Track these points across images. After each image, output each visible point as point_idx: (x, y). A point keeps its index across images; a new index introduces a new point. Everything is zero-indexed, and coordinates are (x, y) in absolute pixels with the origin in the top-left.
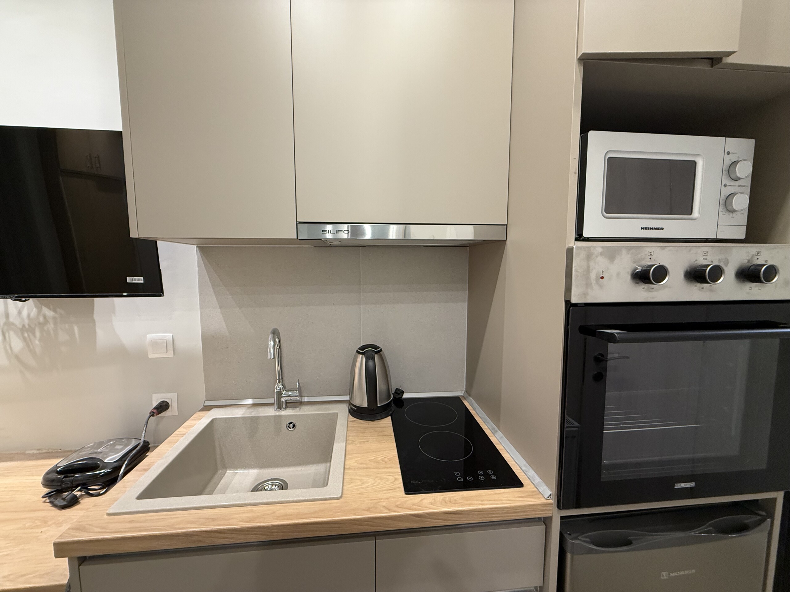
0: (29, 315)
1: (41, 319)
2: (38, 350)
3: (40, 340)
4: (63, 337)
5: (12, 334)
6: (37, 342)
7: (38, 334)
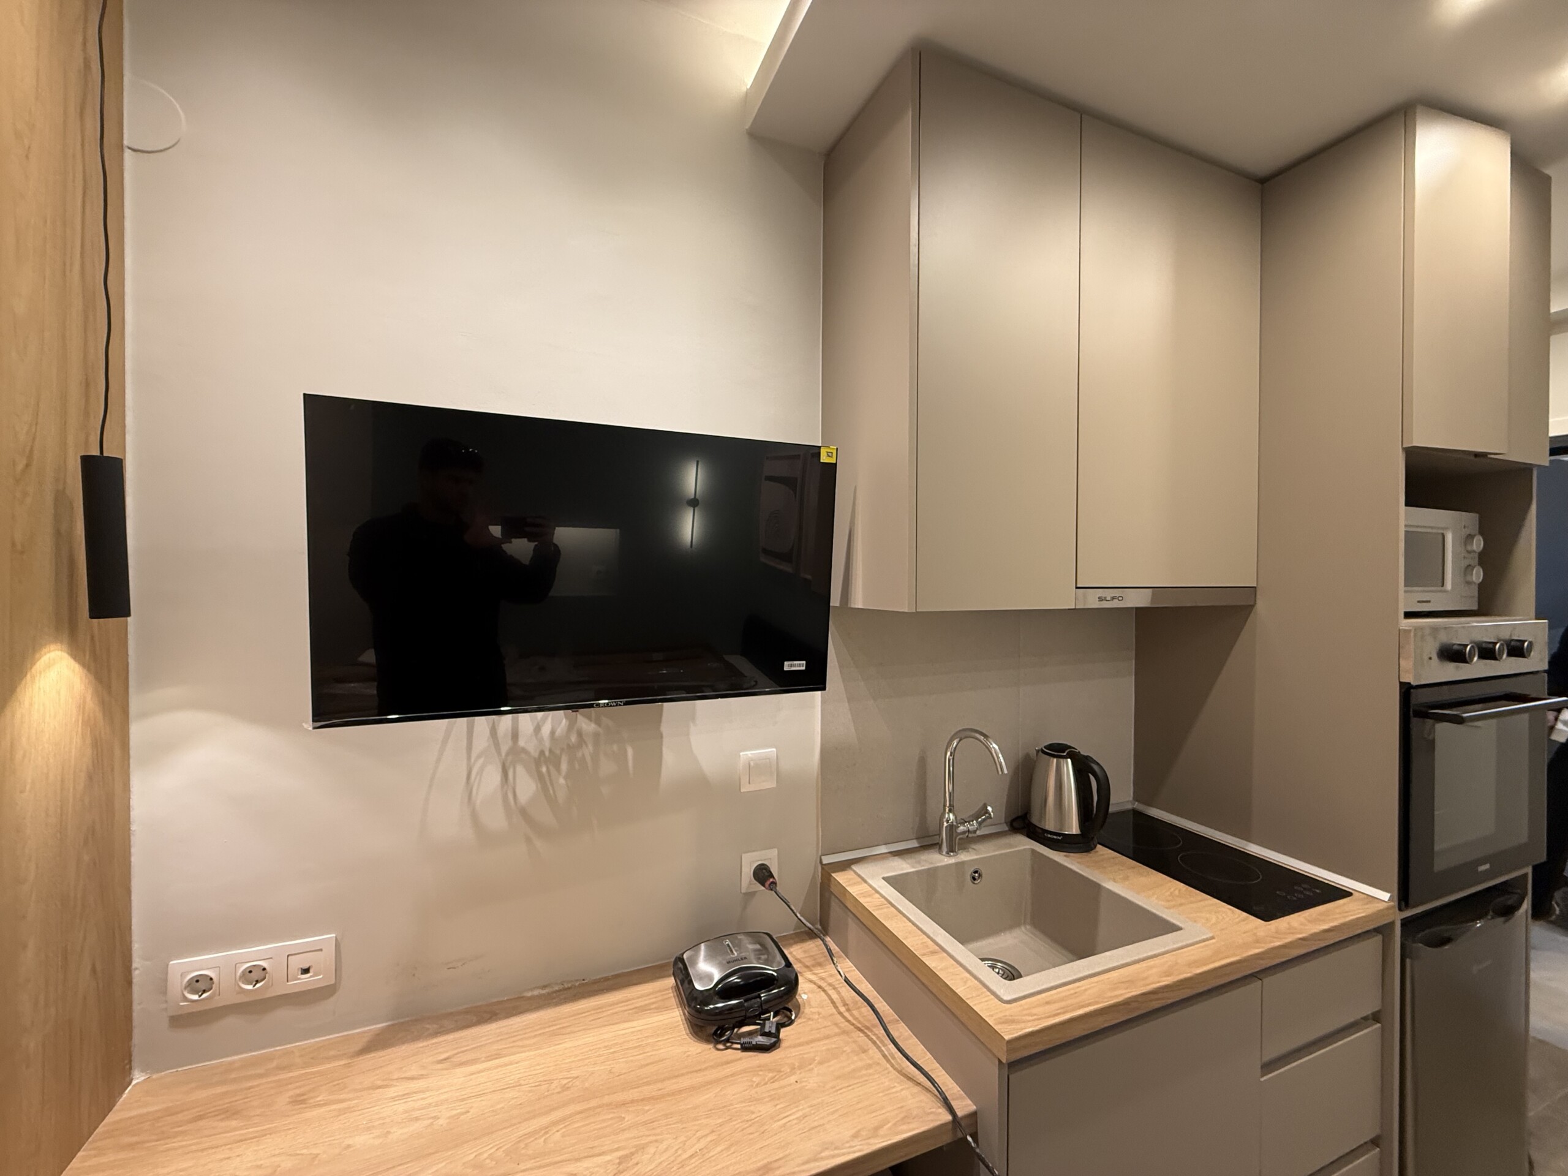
0: (553, 733)
1: (574, 738)
2: (561, 796)
3: (566, 778)
4: (607, 767)
5: (520, 769)
6: (562, 781)
7: (564, 767)
